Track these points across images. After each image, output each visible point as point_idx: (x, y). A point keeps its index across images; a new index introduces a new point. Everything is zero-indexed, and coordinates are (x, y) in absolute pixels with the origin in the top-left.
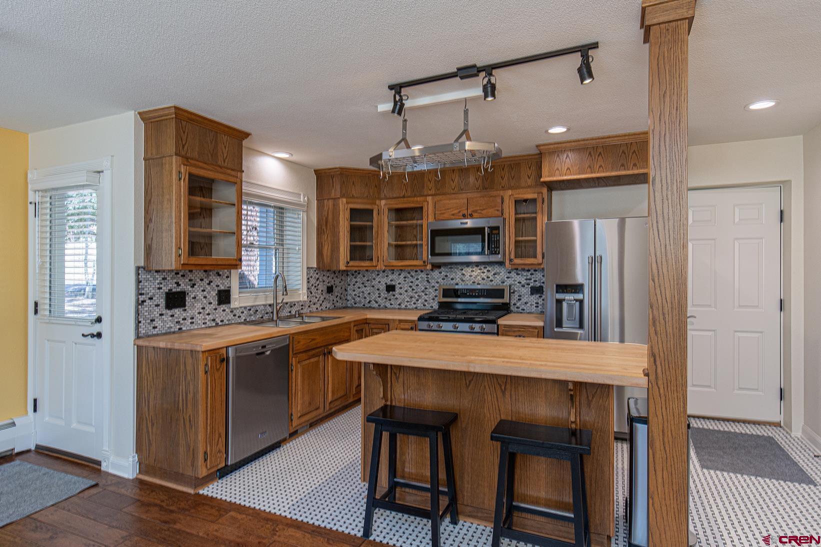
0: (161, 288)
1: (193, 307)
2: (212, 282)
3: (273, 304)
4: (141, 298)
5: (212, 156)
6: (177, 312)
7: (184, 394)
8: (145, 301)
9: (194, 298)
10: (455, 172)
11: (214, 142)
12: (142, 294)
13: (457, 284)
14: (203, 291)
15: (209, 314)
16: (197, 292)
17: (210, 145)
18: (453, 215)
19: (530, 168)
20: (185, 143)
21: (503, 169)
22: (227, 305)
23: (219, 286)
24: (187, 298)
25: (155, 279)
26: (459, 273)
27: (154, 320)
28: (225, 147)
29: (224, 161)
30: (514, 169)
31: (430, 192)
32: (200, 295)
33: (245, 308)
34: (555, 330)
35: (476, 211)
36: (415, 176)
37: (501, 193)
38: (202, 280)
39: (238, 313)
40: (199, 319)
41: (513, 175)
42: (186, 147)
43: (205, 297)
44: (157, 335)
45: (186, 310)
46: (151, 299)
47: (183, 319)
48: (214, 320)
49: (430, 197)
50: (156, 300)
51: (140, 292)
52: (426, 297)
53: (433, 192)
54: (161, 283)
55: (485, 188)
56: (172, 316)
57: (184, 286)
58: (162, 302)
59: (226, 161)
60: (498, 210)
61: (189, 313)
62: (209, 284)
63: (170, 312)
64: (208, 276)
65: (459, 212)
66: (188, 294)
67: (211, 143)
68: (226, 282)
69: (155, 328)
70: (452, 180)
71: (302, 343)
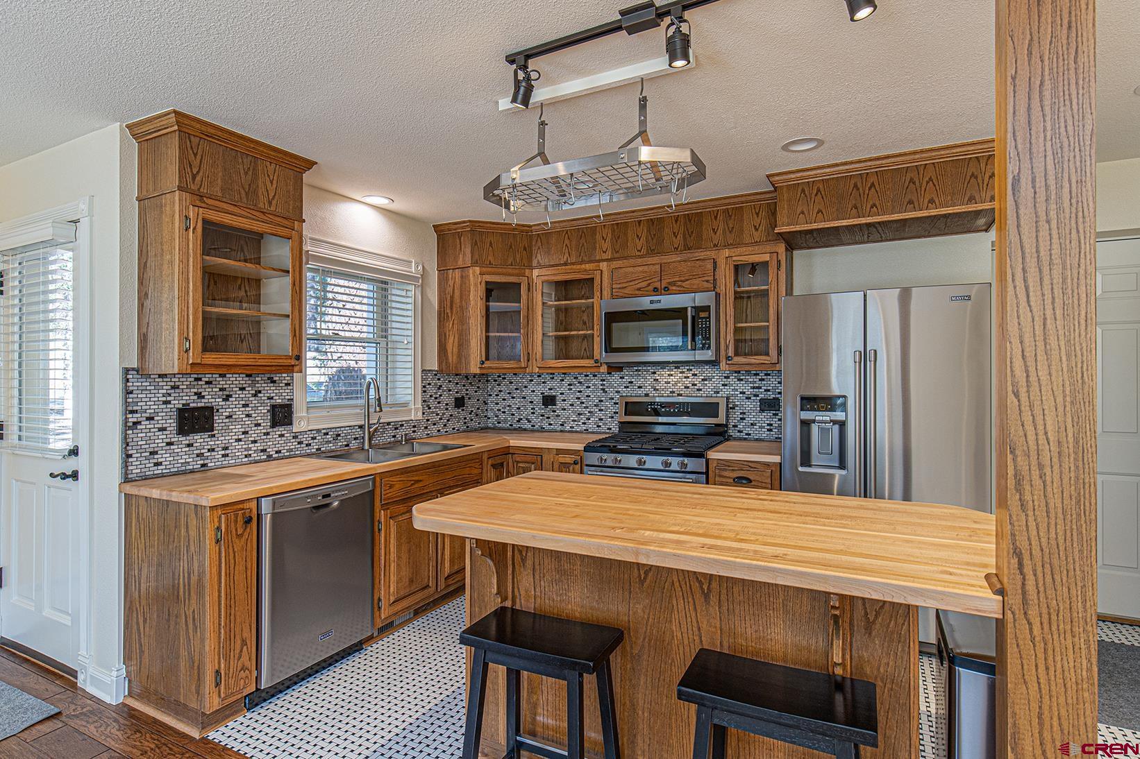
0: (169, 402)
1: (227, 432)
2: (260, 392)
3: (364, 425)
4: (132, 418)
5: (247, 194)
6: (199, 439)
7: (186, 575)
8: (139, 423)
9: (230, 417)
10: (642, 225)
11: (250, 173)
12: (132, 412)
13: (647, 395)
14: (245, 406)
15: (255, 442)
16: (234, 407)
17: (243, 176)
18: (639, 289)
19: (757, 214)
20: (198, 172)
21: (716, 218)
22: (288, 428)
23: (272, 398)
24: (215, 418)
25: (158, 387)
26: (650, 379)
27: (156, 453)
28: (272, 183)
29: (270, 203)
30: (733, 217)
31: (605, 256)
32: (240, 413)
33: (318, 431)
34: (800, 469)
35: (673, 284)
36: (583, 232)
37: (712, 254)
38: (242, 389)
39: (305, 439)
40: (237, 450)
41: (731, 226)
42: (198, 178)
43: (248, 416)
44: (162, 476)
45: (214, 436)
46: (150, 419)
47: (209, 450)
48: (264, 451)
49: (605, 263)
50: (160, 421)
51: (130, 408)
52: (601, 414)
53: (608, 255)
54: (169, 395)
55: (687, 248)
56: (189, 445)
57: (211, 398)
58: (172, 424)
59: (274, 202)
60: (707, 281)
61: (220, 441)
62: (255, 395)
63: (185, 440)
64: (254, 383)
65: (649, 285)
66: (218, 411)
67: (246, 173)
68: (285, 393)
69: (157, 464)
70: (638, 236)
71: (397, 487)
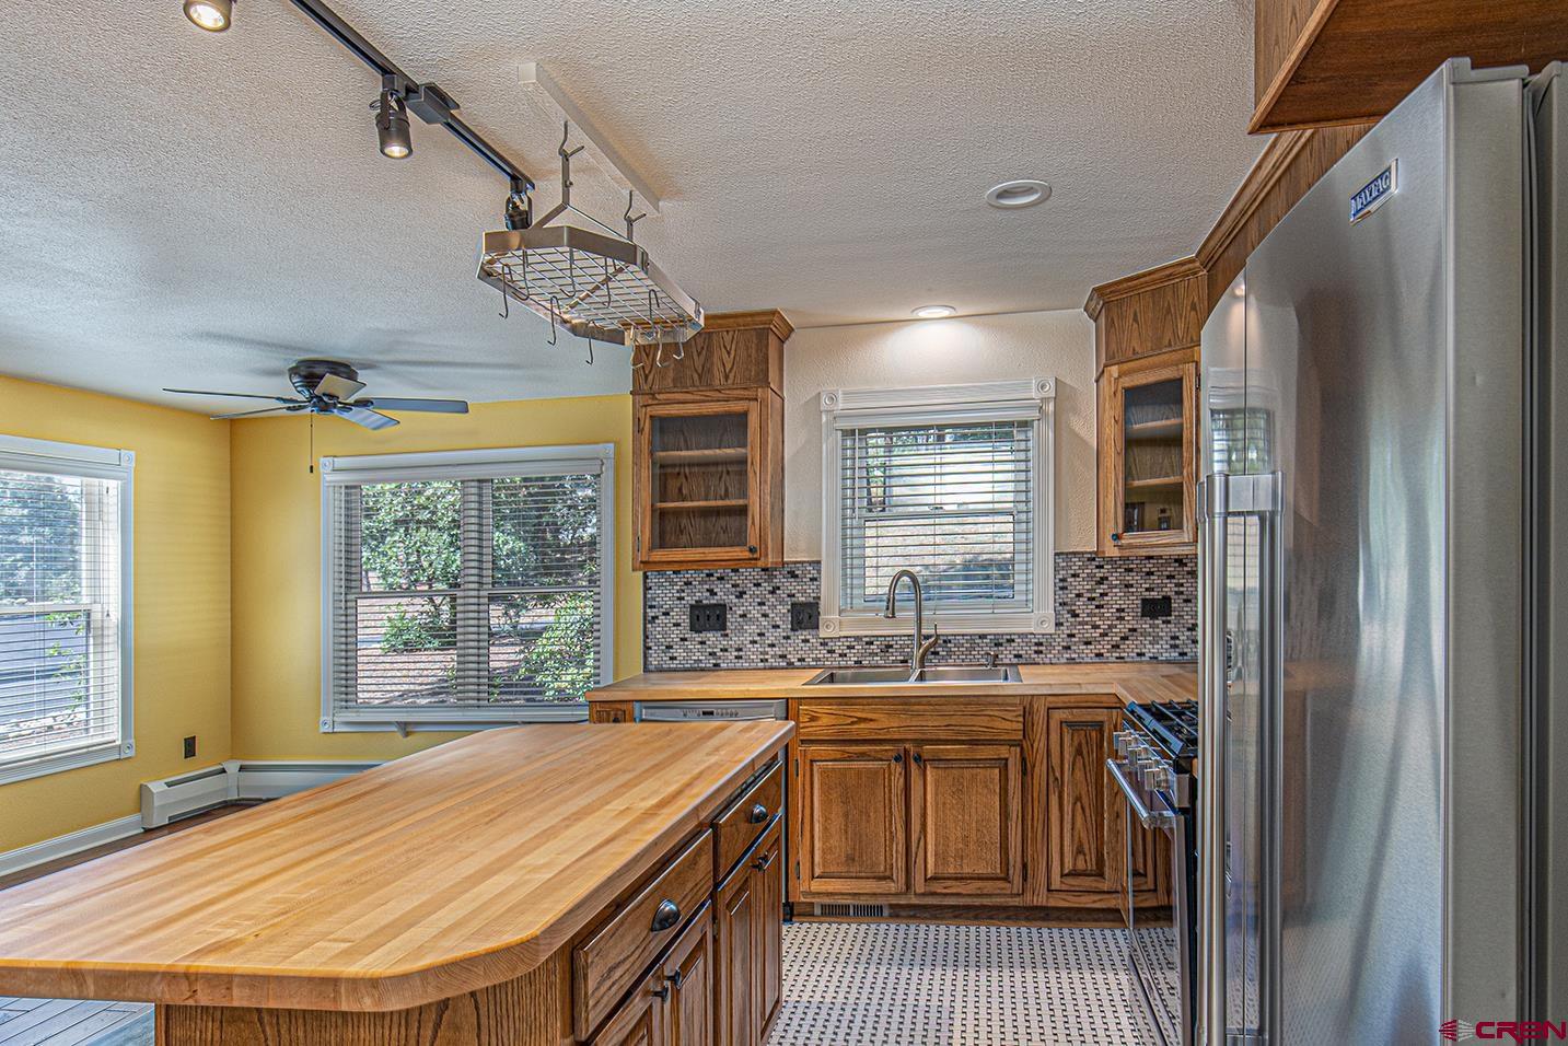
0: (683, 598)
1: (741, 634)
2: (779, 588)
4: (651, 613)
5: (700, 377)
6: (712, 637)
8: (657, 617)
9: (744, 616)
11: (704, 352)
12: (652, 607)
14: (762, 604)
15: (773, 645)
16: (748, 605)
20: (650, 372)
22: (814, 632)
23: (794, 596)
24: (728, 616)
25: (673, 584)
27: (671, 647)
28: (729, 353)
29: (727, 377)
32: (755, 613)
33: (858, 638)
38: (758, 585)
39: (839, 647)
40: (752, 653)
42: (651, 377)
43: (765, 615)
44: (675, 670)
45: (727, 635)
46: (666, 614)
47: (722, 650)
48: (783, 657)
50: (675, 616)
51: (649, 603)
54: (683, 591)
56: (702, 643)
57: (724, 594)
58: (685, 620)
59: (731, 376)
61: (734, 641)
62: (773, 592)
63: (698, 637)
64: (771, 578)
66: (731, 609)
67: (699, 354)
68: (810, 589)
69: (672, 658)
